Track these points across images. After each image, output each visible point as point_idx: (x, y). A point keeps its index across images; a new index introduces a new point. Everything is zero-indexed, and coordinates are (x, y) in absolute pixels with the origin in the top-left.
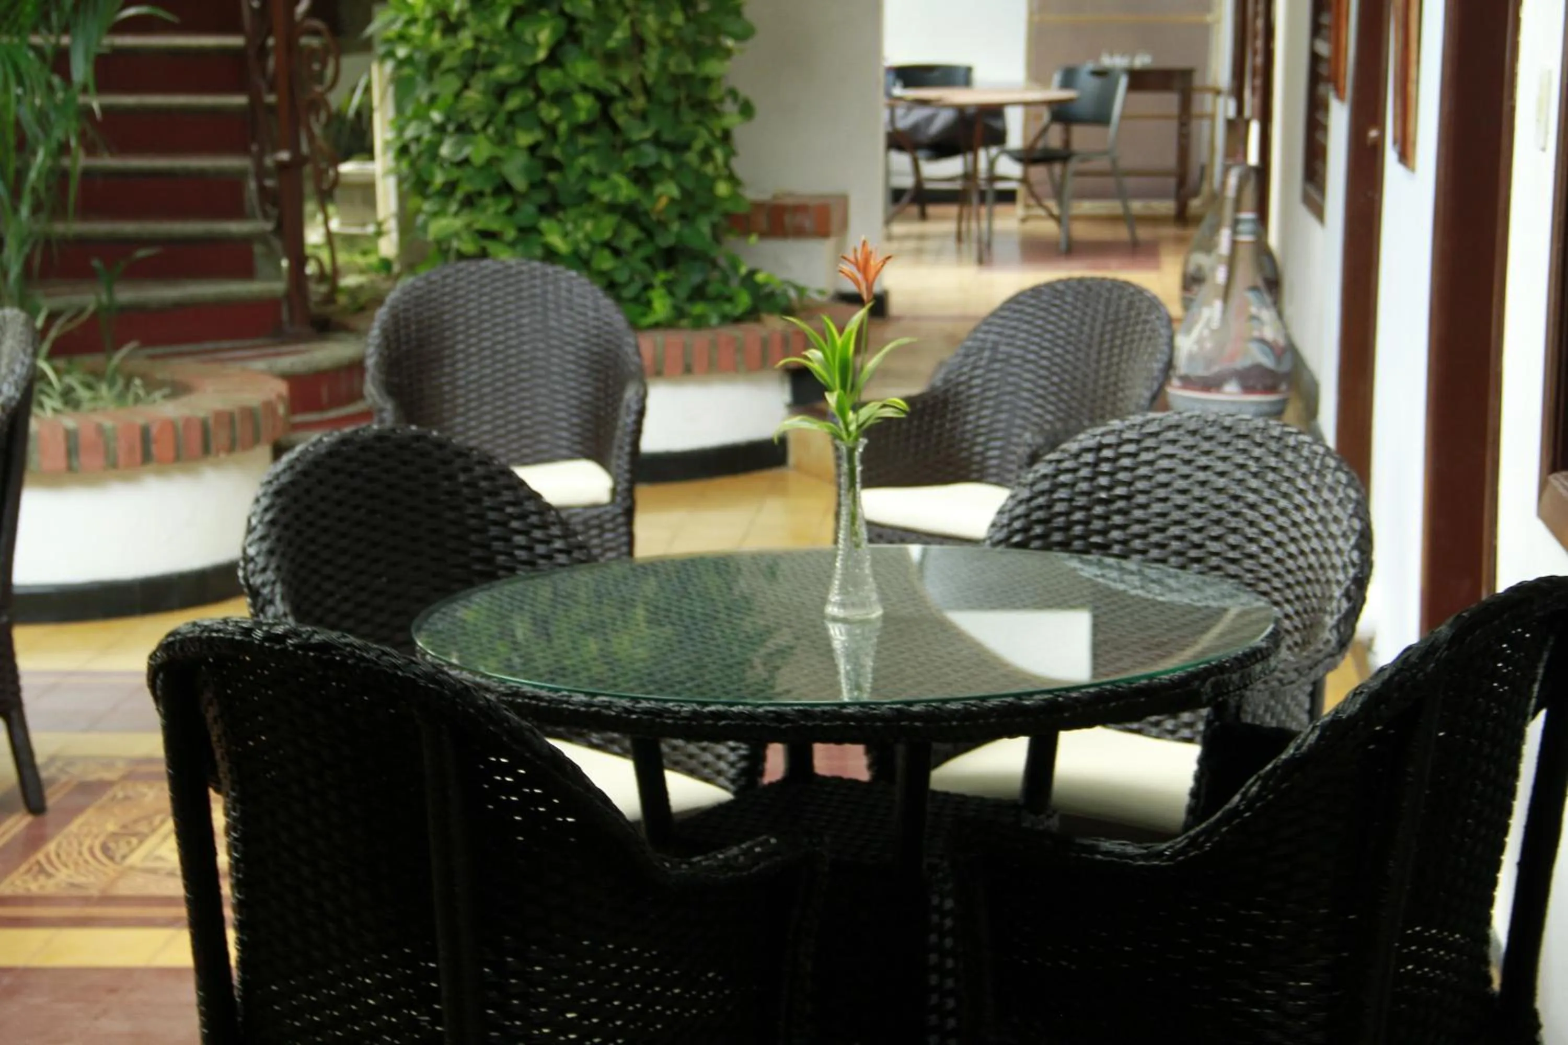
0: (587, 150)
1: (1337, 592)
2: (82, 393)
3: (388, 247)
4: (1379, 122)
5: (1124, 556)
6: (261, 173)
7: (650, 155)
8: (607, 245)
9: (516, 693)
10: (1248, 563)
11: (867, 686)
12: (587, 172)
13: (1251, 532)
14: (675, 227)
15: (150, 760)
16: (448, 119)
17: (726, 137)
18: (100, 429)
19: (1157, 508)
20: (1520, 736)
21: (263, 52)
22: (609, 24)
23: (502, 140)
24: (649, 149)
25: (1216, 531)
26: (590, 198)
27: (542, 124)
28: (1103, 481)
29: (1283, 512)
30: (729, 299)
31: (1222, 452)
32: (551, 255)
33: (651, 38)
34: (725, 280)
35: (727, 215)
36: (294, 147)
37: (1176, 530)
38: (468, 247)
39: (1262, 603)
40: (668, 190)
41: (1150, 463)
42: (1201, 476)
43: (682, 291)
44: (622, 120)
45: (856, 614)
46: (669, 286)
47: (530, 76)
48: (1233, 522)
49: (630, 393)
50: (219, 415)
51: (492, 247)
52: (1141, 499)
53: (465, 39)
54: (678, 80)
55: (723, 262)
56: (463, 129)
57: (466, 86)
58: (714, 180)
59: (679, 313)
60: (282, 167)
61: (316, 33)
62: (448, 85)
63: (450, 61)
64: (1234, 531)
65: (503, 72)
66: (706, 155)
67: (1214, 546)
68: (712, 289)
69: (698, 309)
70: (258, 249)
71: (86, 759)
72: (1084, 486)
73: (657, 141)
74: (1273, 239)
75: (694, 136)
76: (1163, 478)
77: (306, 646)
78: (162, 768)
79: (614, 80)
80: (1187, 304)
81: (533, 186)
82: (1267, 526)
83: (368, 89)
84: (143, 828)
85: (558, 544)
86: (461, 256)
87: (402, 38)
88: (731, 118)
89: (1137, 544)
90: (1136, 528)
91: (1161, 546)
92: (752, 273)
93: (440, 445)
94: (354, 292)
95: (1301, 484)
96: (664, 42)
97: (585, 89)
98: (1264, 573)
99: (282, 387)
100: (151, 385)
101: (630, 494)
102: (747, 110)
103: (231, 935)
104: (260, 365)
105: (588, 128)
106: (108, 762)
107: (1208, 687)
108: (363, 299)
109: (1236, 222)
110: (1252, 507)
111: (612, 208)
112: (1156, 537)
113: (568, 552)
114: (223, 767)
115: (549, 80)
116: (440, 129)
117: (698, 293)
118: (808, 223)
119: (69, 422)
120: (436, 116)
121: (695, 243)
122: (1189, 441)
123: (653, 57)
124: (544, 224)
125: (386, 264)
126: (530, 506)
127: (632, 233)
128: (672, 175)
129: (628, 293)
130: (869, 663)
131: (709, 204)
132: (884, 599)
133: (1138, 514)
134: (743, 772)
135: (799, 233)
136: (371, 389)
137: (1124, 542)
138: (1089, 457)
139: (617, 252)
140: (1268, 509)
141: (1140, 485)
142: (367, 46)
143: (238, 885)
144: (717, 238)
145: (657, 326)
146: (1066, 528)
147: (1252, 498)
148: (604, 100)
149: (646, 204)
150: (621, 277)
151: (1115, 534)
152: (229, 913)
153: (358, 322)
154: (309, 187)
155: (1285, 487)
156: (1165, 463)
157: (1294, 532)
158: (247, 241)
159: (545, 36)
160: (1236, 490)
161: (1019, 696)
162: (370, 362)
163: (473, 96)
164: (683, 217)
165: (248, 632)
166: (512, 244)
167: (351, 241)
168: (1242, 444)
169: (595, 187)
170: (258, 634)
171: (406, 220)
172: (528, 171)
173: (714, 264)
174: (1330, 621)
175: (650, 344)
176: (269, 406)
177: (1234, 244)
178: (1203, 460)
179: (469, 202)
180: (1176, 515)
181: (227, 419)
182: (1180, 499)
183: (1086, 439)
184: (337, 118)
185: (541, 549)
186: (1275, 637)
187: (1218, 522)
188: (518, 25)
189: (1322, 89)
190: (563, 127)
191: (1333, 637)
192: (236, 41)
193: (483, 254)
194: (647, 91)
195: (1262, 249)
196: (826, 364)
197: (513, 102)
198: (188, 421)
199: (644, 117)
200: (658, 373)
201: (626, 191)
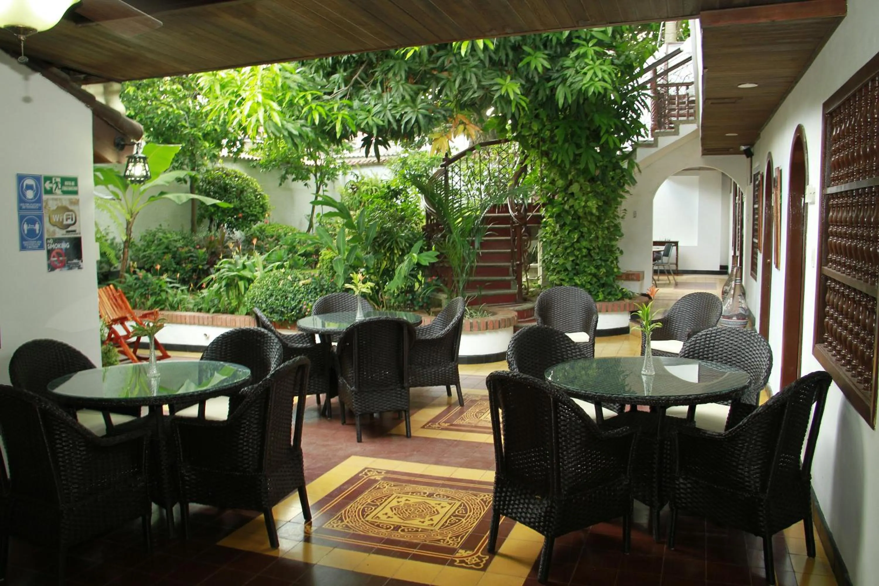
0: (585, 261)
1: (764, 371)
2: (474, 314)
3: (540, 282)
4: (770, 258)
5: (712, 360)
6: (513, 266)
7: (599, 262)
8: (589, 282)
9: (568, 390)
10: (742, 363)
11: (651, 390)
12: (585, 266)
13: (743, 356)
14: (605, 278)
15: (485, 396)
16: (554, 254)
17: (617, 258)
18: (477, 322)
19: (720, 349)
20: (810, 409)
21: (514, 240)
22: (591, 234)
23: (566, 259)
24: (599, 261)
25: (734, 355)
26: (585, 272)
27: (575, 255)
28: (707, 342)
29: (751, 351)
30: (617, 295)
31: (736, 336)
32: (576, 285)
33: (600, 236)
34: (616, 291)
35: (616, 276)
36: (520, 260)
37: (725, 355)
38: (558, 283)
39: (745, 372)
40: (603, 270)
41: (719, 338)
42: (731, 342)
43: (606, 293)
44: (593, 254)
45: (649, 373)
46: (603, 292)
47: (573, 245)
48: (739, 353)
49: (594, 317)
50: (502, 319)
51: (563, 283)
52: (716, 347)
53: (558, 237)
54: (605, 246)
55: (615, 286)
56: (557, 256)
57: (558, 247)
58: (614, 268)
59: (605, 298)
60: (517, 265)
61: (525, 236)
62: (554, 247)
63: (555, 242)
64: (739, 355)
65: (566, 244)
66: (612, 262)
67: (734, 359)
68: (613, 293)
69: (610, 297)
70: (512, 282)
71: (472, 395)
72: (703, 343)
73: (601, 259)
74: (743, 283)
75: (609, 258)
76: (722, 342)
77: (520, 378)
78: (488, 398)
79: (591, 246)
80: (724, 298)
81: (572, 269)
82: (747, 354)
83: (537, 247)
84: (484, 411)
85: (578, 353)
86: (556, 285)
87: (545, 237)
88: (618, 254)
89: (715, 357)
90: (715, 354)
91: (721, 358)
92: (622, 289)
93: (551, 330)
94: (532, 292)
95: (755, 345)
96: (603, 238)
97: (585, 248)
98: (746, 366)
99: (516, 314)
100: (488, 313)
101: (594, 340)
102: (621, 252)
103: (502, 437)
104: (512, 308)
105: (585, 256)
106: (477, 396)
107: (734, 394)
108: (534, 294)
109: (736, 280)
110: (743, 349)
111: (590, 274)
112: (720, 356)
113: (580, 355)
114: (502, 404)
115: (577, 246)
116: (552, 256)
117: (610, 294)
118: (635, 278)
119: (471, 321)
120: (551, 254)
121: (609, 282)
122: (728, 333)
123: (600, 241)
124: (575, 278)
125: (539, 286)
126: (572, 344)
127: (595, 280)
128: (604, 267)
129: (594, 293)
130: (651, 385)
131: (613, 273)
132: (655, 371)
133: (716, 350)
134: (620, 409)
135: (633, 280)
136: (535, 314)
137: (712, 357)
138: (704, 337)
139: (591, 284)
140: (747, 350)
141: (716, 344)
142: (537, 238)
143: (504, 430)
144: (614, 281)
145: (600, 301)
146: (698, 353)
147: (743, 347)
148: (589, 250)
149: (598, 273)
150: (592, 290)
151: (710, 355)
152: (502, 432)
153: (533, 299)
154: (523, 269)
155: (751, 345)
156: (722, 339)
157: (753, 356)
158: (509, 281)
159: (576, 236)
160: (739, 345)
161: (688, 396)
162: (536, 309)
163: (560, 249)
164: (606, 276)
165: (508, 374)
166: (568, 282)
167: (532, 280)
168: (741, 334)
169: (586, 269)
170: (510, 375)
171: (544, 276)
172: (571, 266)
173: (613, 287)
174: (762, 378)
175: (598, 305)
176: (513, 318)
177: (735, 285)
178: (731, 338)
179: (558, 272)
180: (725, 351)
181: (504, 320)
182: (726, 347)
183: (703, 332)
184: (530, 254)
185: (574, 354)
186: (750, 383)
187: (735, 353)
188: (570, 234)
189: (755, 250)
190: (580, 256)
191: (763, 382)
192: (509, 238)
193: (561, 285)
194: (599, 248)
195: (741, 286)
196: (643, 314)
197: (568, 251)
198: (496, 321)
199: (598, 254)
200: (600, 312)
201: (594, 270)
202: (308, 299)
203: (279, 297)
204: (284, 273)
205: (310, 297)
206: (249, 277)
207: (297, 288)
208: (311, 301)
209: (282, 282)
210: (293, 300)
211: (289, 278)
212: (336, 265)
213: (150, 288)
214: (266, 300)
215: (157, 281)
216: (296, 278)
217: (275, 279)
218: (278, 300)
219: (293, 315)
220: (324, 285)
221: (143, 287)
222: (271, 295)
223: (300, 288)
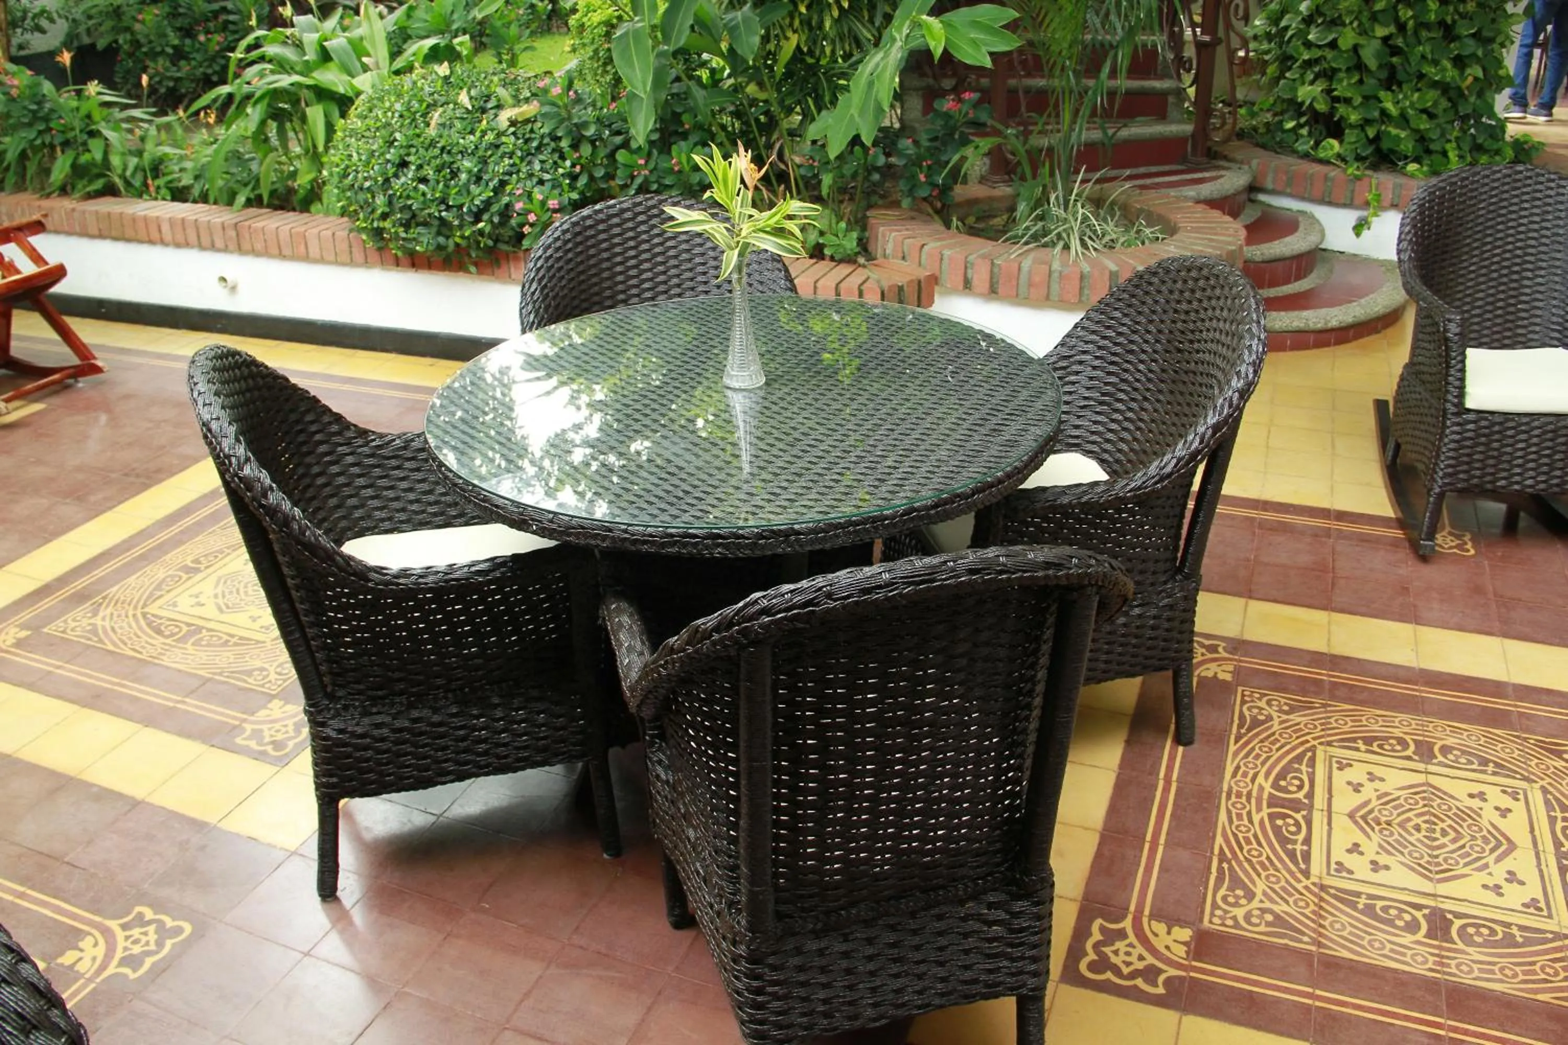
0: (1426, 41)
7: (1470, 46)
8: (1426, 111)
12: (1423, 58)
23: (1363, 32)
24: (1470, 42)
26: (1420, 76)
27: (1397, 21)
36: (1214, 32)
40: (1475, 72)
51: (1343, 108)
56: (1331, 22)
59: (1465, 161)
70: (1171, 99)
81: (1380, 67)
111: (1435, 85)
124: (1382, 94)
127: (1444, 103)
128: (1478, 60)
129: (1435, 146)
139: (1432, 117)
149: (1458, 82)
150: (1434, 134)
158: (1162, 95)
166: (1356, 108)
169: (1428, 69)
172: (1378, 55)
179: (1325, 75)
190: (1412, 24)
201: (1449, 73)
202: (531, 175)
203: (429, 172)
204: (446, 78)
205: (537, 166)
206: (341, 90)
207: (490, 137)
208: (541, 182)
209: (436, 117)
210: (479, 179)
211: (463, 98)
212: (625, 50)
213: (52, 125)
214: (387, 180)
215: (74, 104)
216: (488, 98)
217: (415, 105)
218: (424, 180)
219: (481, 233)
220: (585, 125)
221: (30, 125)
222: (404, 164)
223: (500, 134)
